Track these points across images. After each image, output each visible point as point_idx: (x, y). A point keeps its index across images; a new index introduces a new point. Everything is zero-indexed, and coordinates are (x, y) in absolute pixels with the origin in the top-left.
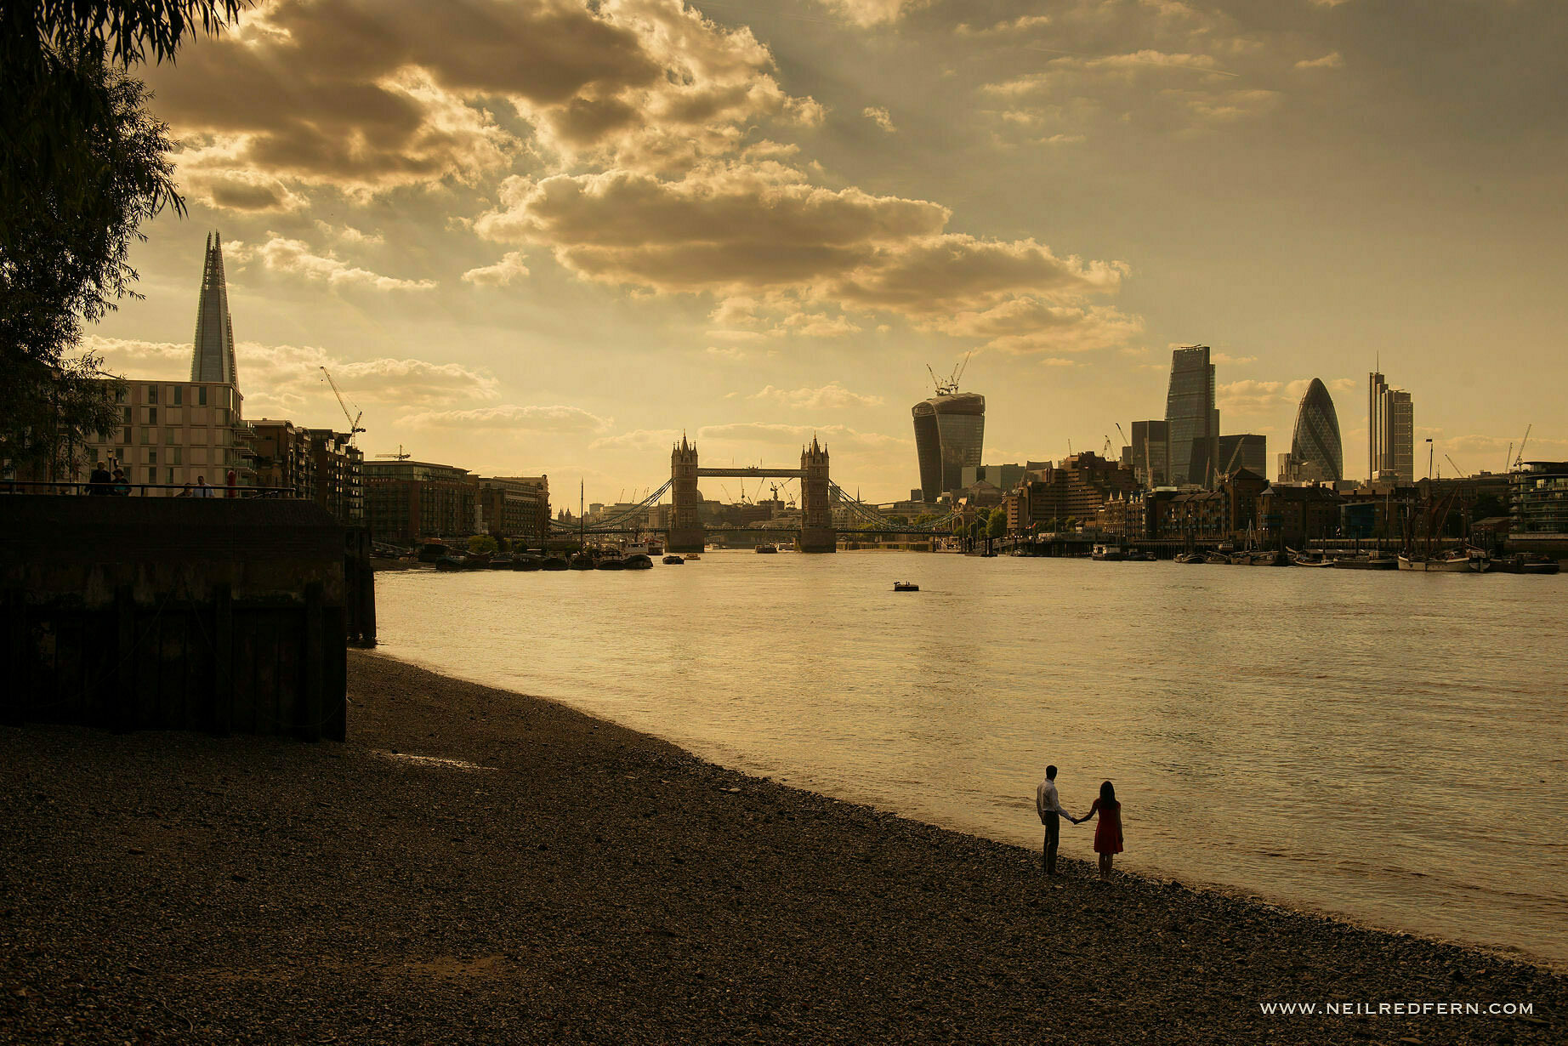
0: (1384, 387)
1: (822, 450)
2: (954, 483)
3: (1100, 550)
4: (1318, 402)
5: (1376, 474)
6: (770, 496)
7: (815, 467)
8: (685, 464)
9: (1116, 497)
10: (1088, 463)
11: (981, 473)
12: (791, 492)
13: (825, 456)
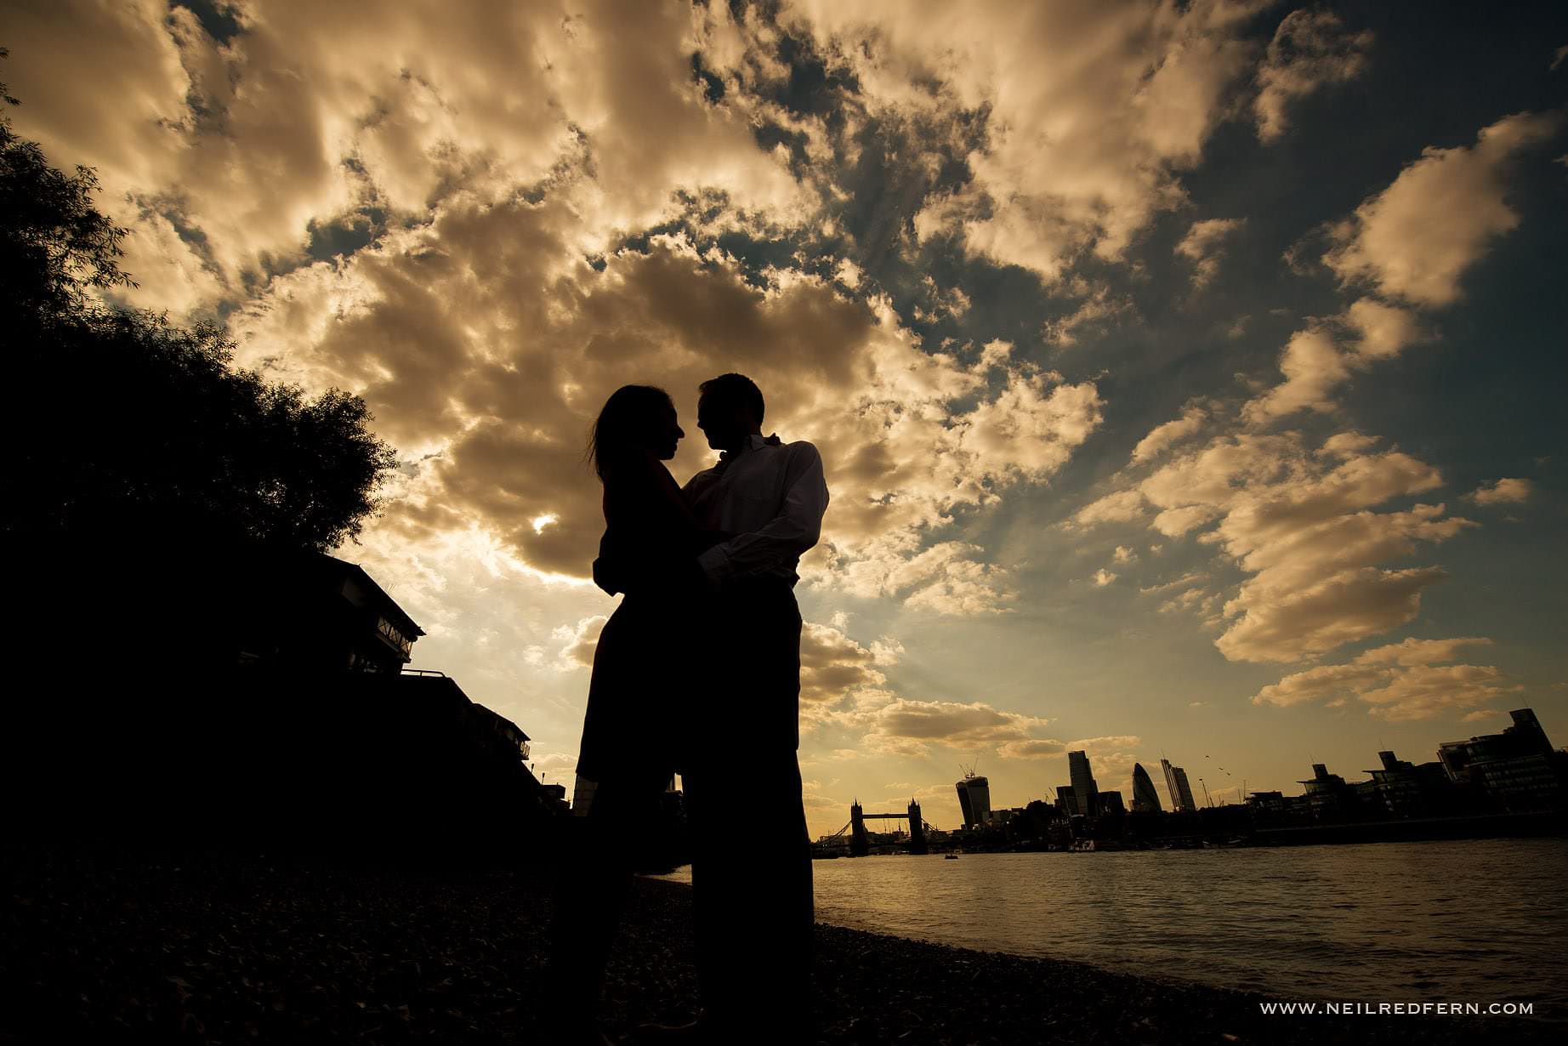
0: (1170, 766)
1: (917, 804)
2: (979, 820)
3: (1052, 847)
4: (1140, 775)
5: (1177, 808)
6: (897, 830)
7: (914, 812)
8: (857, 811)
9: (1055, 821)
10: (1037, 806)
11: (991, 814)
12: (905, 826)
13: (918, 807)
